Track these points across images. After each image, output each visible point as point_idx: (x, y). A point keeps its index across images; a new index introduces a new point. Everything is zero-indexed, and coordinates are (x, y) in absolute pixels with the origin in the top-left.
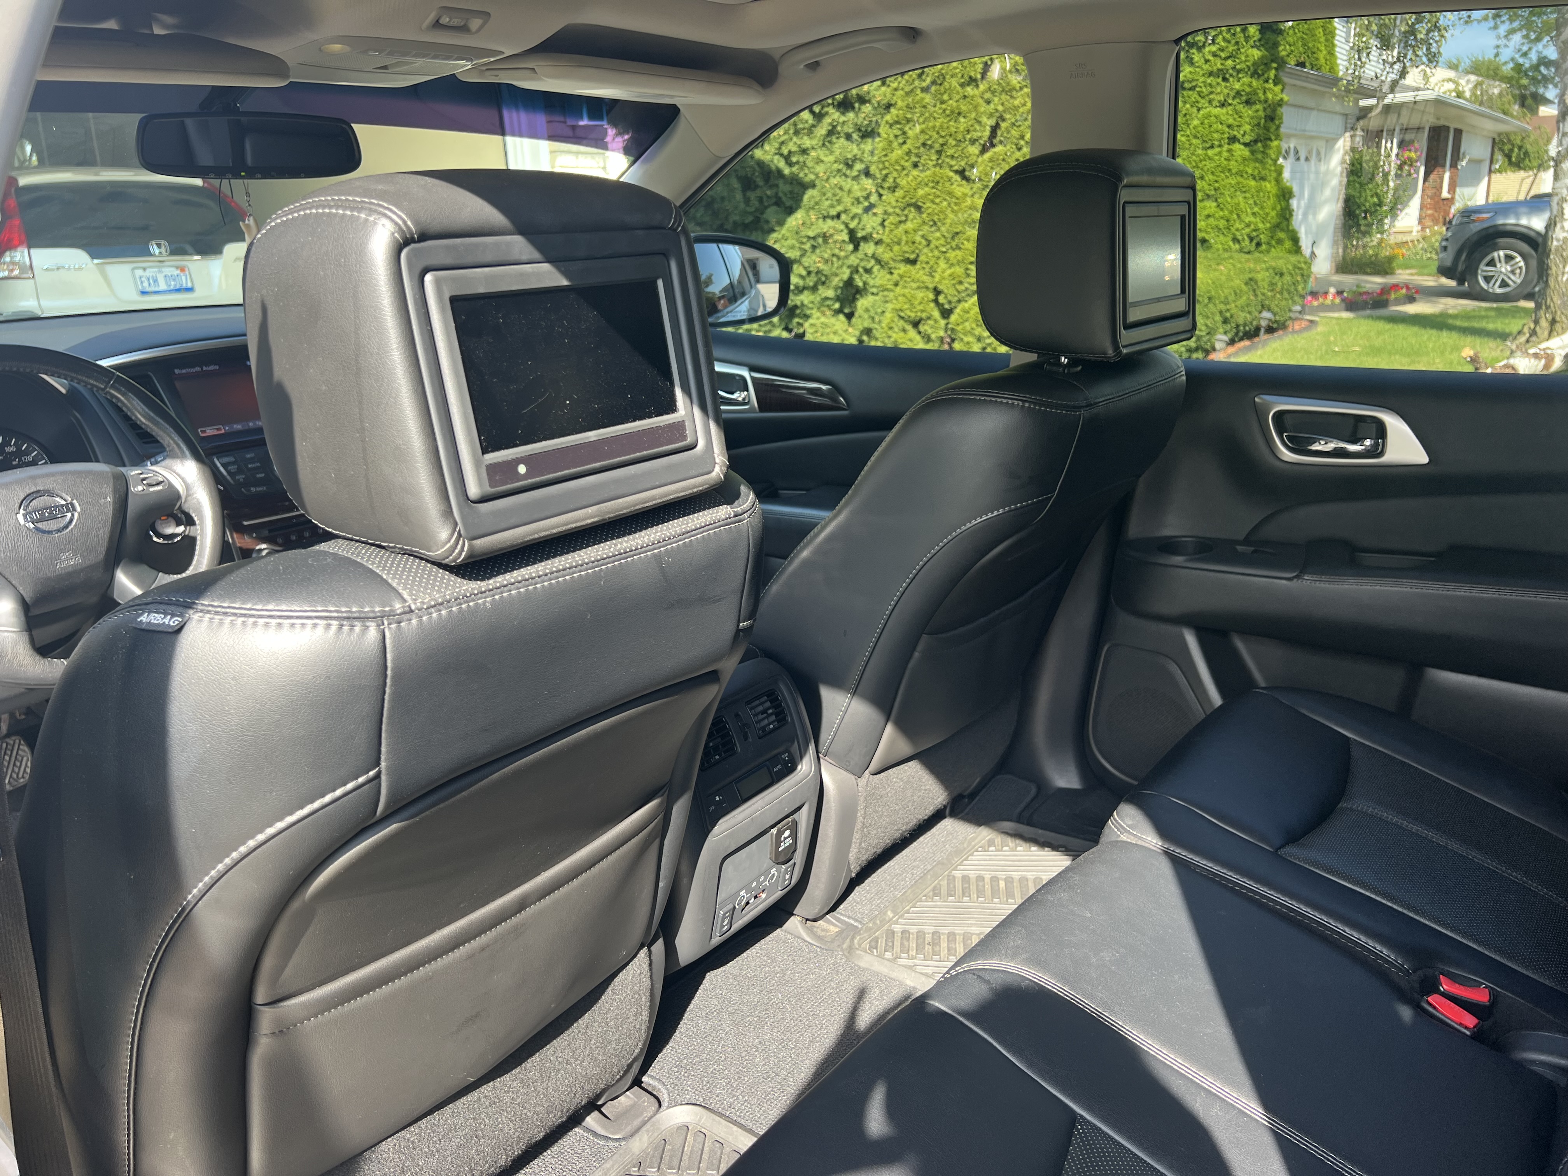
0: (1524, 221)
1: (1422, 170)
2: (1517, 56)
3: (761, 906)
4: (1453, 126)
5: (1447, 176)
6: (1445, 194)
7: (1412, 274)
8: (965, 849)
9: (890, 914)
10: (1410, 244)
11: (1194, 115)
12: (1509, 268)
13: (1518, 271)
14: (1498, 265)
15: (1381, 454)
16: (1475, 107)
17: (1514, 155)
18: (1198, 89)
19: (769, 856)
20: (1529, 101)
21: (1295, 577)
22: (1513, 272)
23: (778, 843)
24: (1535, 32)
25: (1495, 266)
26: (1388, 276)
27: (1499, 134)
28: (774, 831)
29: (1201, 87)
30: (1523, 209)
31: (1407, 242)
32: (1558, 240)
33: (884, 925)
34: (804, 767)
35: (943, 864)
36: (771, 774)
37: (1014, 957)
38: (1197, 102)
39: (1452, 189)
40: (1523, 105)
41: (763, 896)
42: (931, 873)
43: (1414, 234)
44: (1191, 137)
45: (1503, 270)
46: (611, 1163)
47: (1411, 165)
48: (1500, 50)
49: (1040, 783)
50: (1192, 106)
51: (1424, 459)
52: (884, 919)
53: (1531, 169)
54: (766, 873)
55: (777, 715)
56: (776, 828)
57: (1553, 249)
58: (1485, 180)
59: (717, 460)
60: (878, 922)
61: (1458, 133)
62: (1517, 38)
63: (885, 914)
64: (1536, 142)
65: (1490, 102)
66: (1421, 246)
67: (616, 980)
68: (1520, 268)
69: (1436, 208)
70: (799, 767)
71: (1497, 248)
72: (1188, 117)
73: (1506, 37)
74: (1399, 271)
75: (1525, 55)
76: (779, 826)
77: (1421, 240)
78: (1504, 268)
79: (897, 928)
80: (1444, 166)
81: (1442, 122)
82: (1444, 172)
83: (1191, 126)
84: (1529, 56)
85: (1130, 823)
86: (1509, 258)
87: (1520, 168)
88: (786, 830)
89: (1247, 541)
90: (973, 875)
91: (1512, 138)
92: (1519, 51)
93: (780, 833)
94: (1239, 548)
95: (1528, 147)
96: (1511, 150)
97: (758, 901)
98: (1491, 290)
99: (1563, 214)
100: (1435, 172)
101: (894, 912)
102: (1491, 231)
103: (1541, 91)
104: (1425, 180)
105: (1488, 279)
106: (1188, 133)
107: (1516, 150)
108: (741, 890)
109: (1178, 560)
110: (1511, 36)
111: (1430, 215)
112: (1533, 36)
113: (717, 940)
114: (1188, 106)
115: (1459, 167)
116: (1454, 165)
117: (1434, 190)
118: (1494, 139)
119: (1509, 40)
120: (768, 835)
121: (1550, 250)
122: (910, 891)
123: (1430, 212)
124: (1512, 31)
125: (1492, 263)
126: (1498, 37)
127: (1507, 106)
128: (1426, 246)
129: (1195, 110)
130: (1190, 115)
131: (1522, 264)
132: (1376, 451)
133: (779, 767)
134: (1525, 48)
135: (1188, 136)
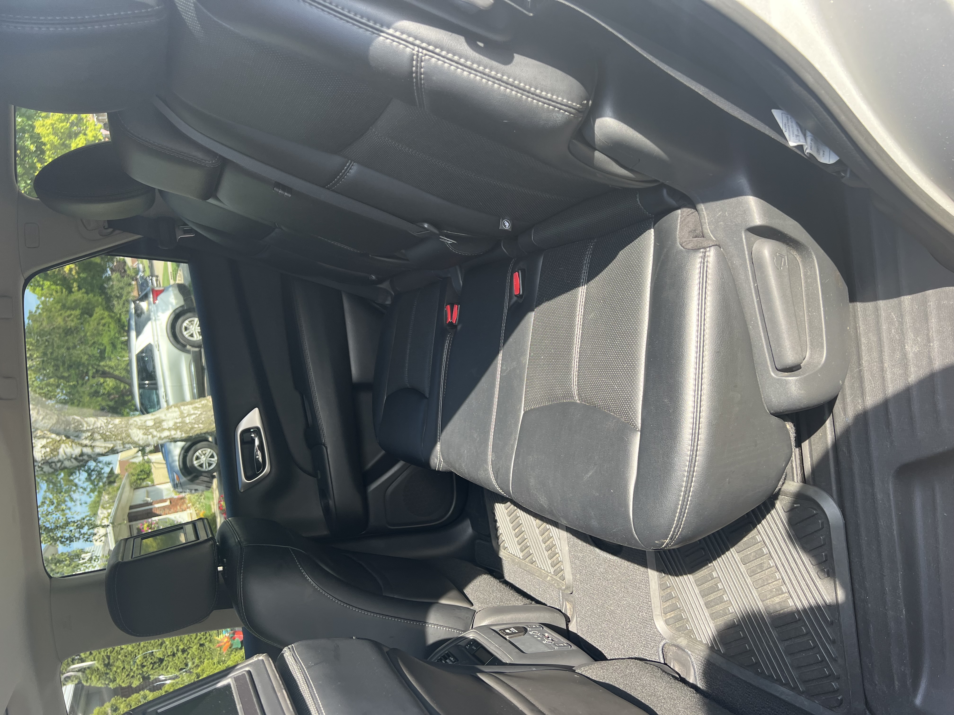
0: (177, 458)
1: (154, 519)
2: (86, 493)
3: (553, 634)
4: (128, 511)
5: (157, 506)
6: (168, 503)
7: (214, 504)
8: (511, 559)
9: (549, 578)
10: (197, 512)
11: (125, 651)
12: (203, 456)
13: (204, 452)
14: (202, 462)
15: (258, 428)
16: (116, 504)
17: (143, 477)
18: (109, 654)
19: (522, 636)
20: (112, 479)
21: (325, 446)
22: (204, 454)
23: (513, 633)
24: (71, 488)
25: (202, 464)
26: (216, 515)
27: (131, 487)
28: (507, 637)
29: (107, 653)
30: (170, 460)
31: (197, 514)
32: (182, 434)
33: (554, 578)
34: (471, 635)
35: (520, 565)
36: (477, 650)
37: (487, 470)
38: (117, 652)
39: (165, 501)
40: (114, 482)
41: (546, 635)
42: (525, 569)
43: (191, 511)
44: (140, 648)
45: (204, 459)
46: (695, 651)
47: (152, 524)
48: (83, 502)
49: (472, 541)
50: (120, 654)
51: (256, 410)
52: (552, 579)
53: (150, 466)
54: (532, 636)
55: (446, 659)
56: (505, 637)
57: (187, 435)
58: (158, 486)
59: (257, 659)
60: (554, 582)
61: (131, 507)
62: (75, 496)
63: (549, 581)
64: (135, 469)
65: (113, 499)
66: (198, 506)
67: (597, 679)
68: (202, 451)
69: (176, 505)
70: (471, 638)
71: (193, 465)
72: (127, 654)
73: (74, 502)
74: (213, 511)
75: (85, 489)
76: (504, 636)
77: (195, 506)
78: (203, 459)
79: (552, 570)
80: (151, 509)
81: (126, 517)
82: (155, 508)
83: (132, 650)
84: (85, 487)
85: (436, 460)
86: (198, 458)
87: (150, 472)
88: (506, 632)
89: (315, 475)
90: (519, 547)
91: (133, 480)
92: (83, 493)
93: (508, 634)
94: (319, 477)
95: (137, 471)
96: (140, 479)
97: (550, 636)
98: (216, 462)
99: (168, 436)
100: (156, 512)
101: (547, 577)
102: (183, 471)
103: (106, 475)
104: (161, 515)
105: (210, 465)
106: (137, 651)
107: (140, 477)
108: (543, 643)
109: (331, 502)
110: (74, 499)
111: (180, 507)
112: (74, 488)
113: (574, 647)
114: (119, 657)
115: (152, 501)
116: (151, 504)
117: (166, 509)
118: (135, 489)
119: (76, 500)
120: (511, 640)
121: (188, 437)
122: (536, 575)
123: (178, 508)
124: (72, 500)
125: (201, 466)
126: (75, 505)
127: (115, 489)
128: (198, 503)
129: (122, 652)
130: (126, 653)
131: (200, 451)
132: (257, 430)
133: (473, 647)
134: (81, 490)
135: (139, 650)
